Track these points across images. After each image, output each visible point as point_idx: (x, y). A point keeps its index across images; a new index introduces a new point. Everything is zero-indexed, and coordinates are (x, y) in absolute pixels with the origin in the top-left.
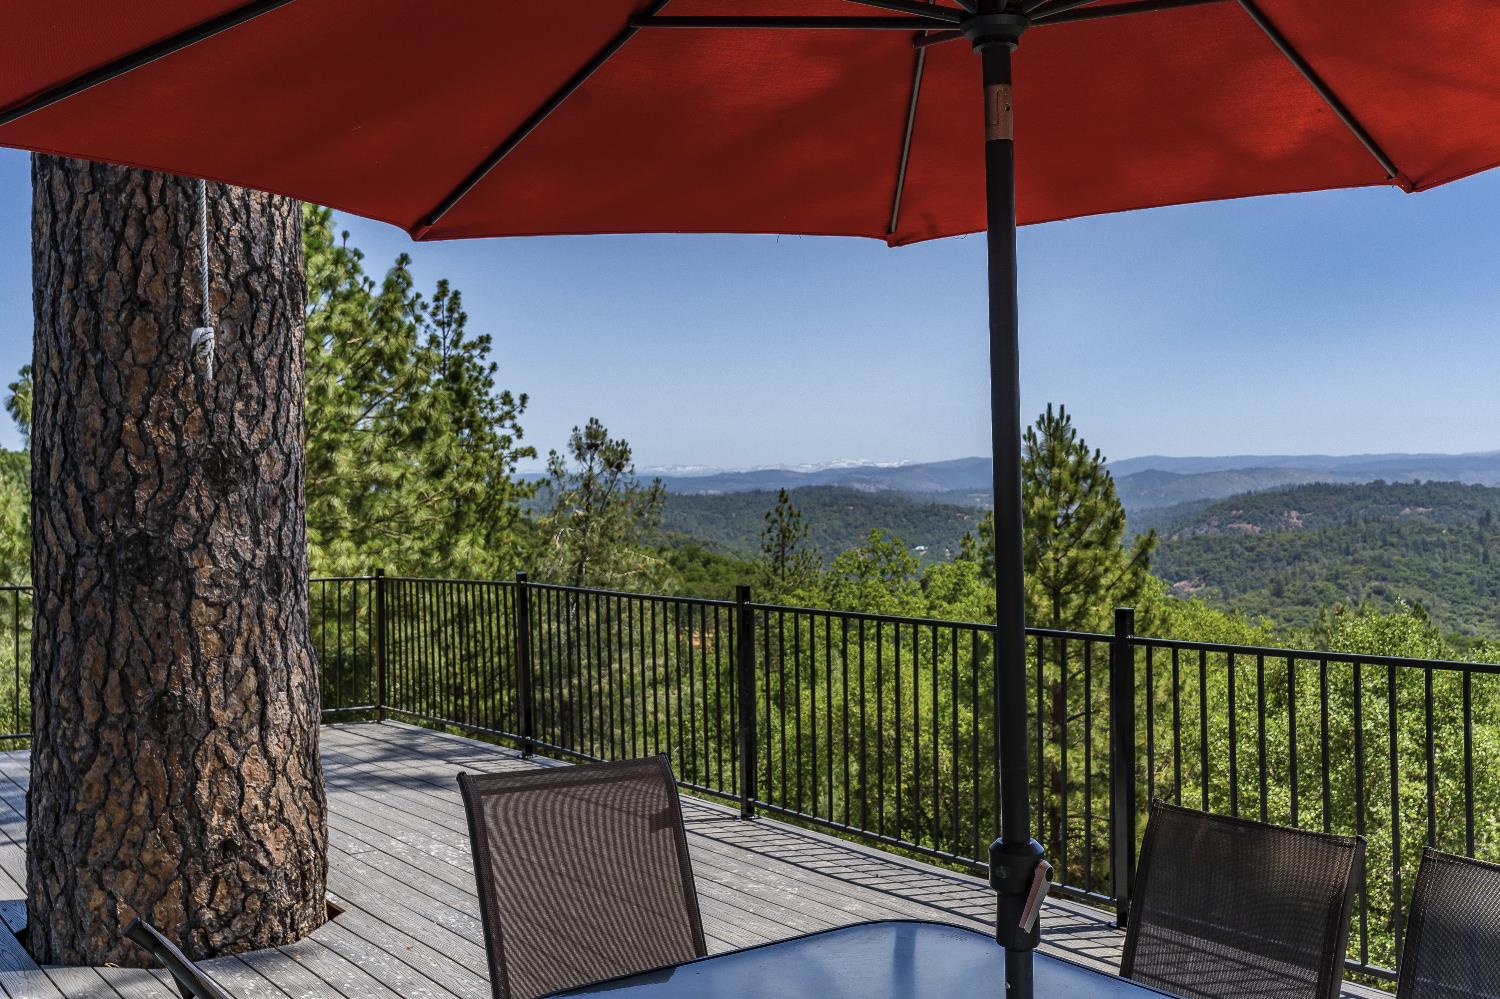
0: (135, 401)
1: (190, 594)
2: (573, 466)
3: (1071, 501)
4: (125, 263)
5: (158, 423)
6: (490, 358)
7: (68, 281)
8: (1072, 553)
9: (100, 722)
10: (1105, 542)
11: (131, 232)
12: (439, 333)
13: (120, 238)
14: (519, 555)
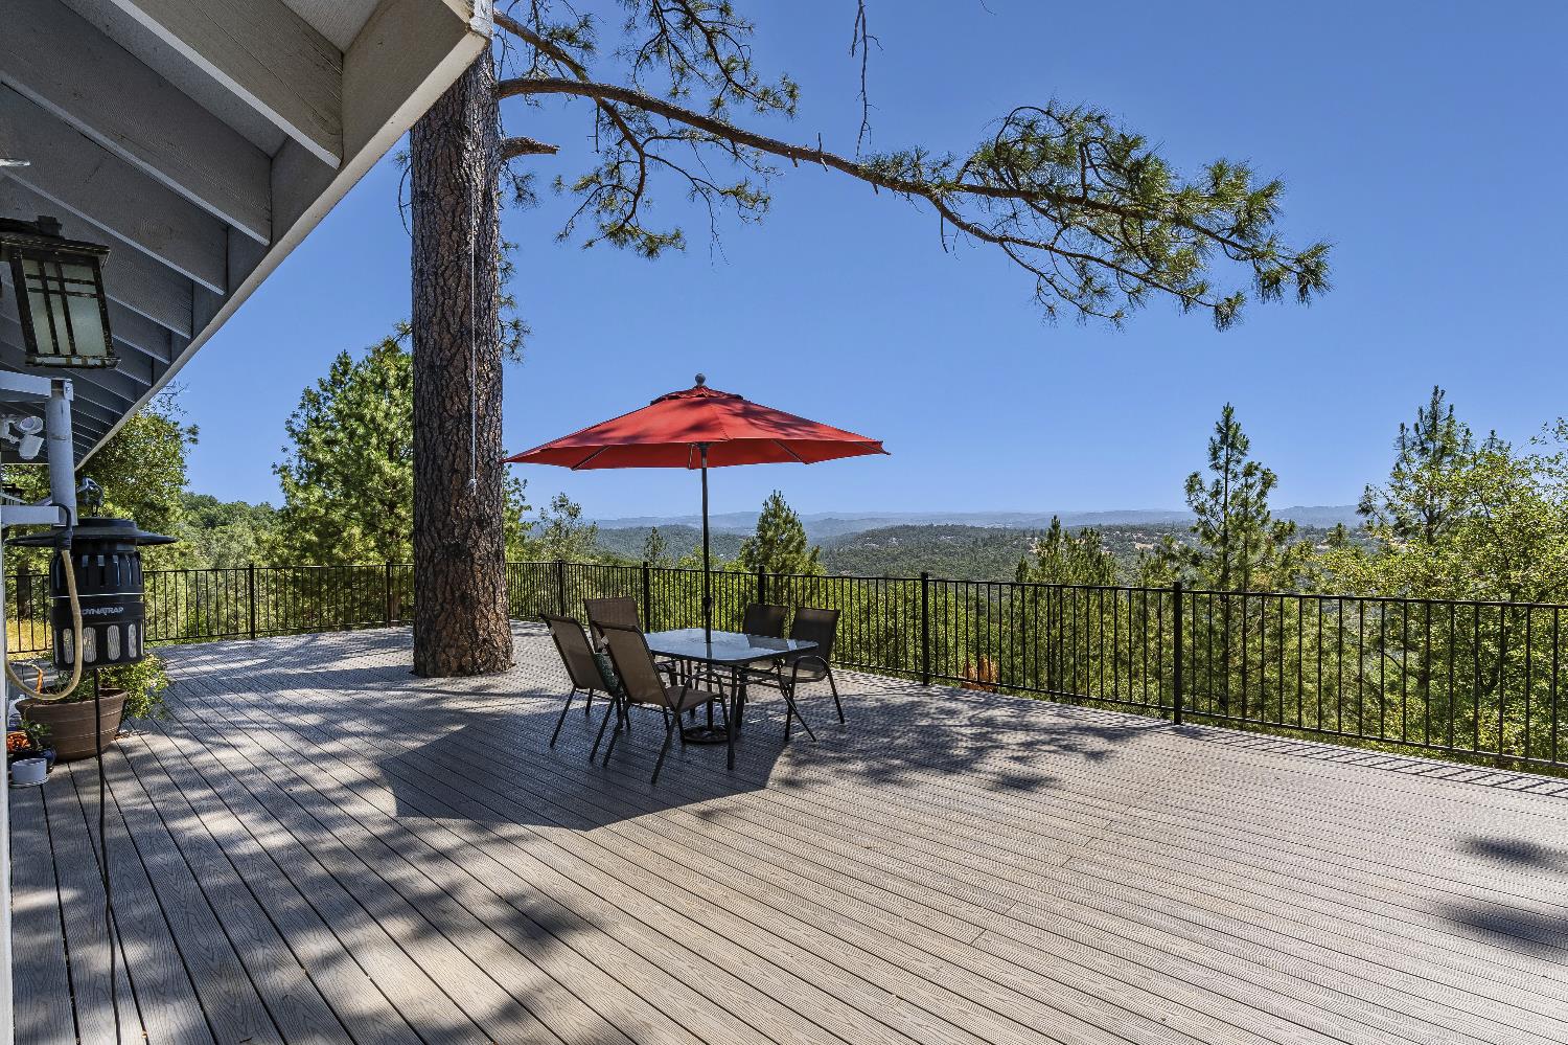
0: (454, 502)
1: (473, 562)
2: (552, 515)
3: (784, 532)
4: (451, 458)
5: (461, 508)
7: (430, 463)
8: (784, 555)
9: (444, 601)
10: (798, 551)
11: (452, 448)
13: (449, 450)
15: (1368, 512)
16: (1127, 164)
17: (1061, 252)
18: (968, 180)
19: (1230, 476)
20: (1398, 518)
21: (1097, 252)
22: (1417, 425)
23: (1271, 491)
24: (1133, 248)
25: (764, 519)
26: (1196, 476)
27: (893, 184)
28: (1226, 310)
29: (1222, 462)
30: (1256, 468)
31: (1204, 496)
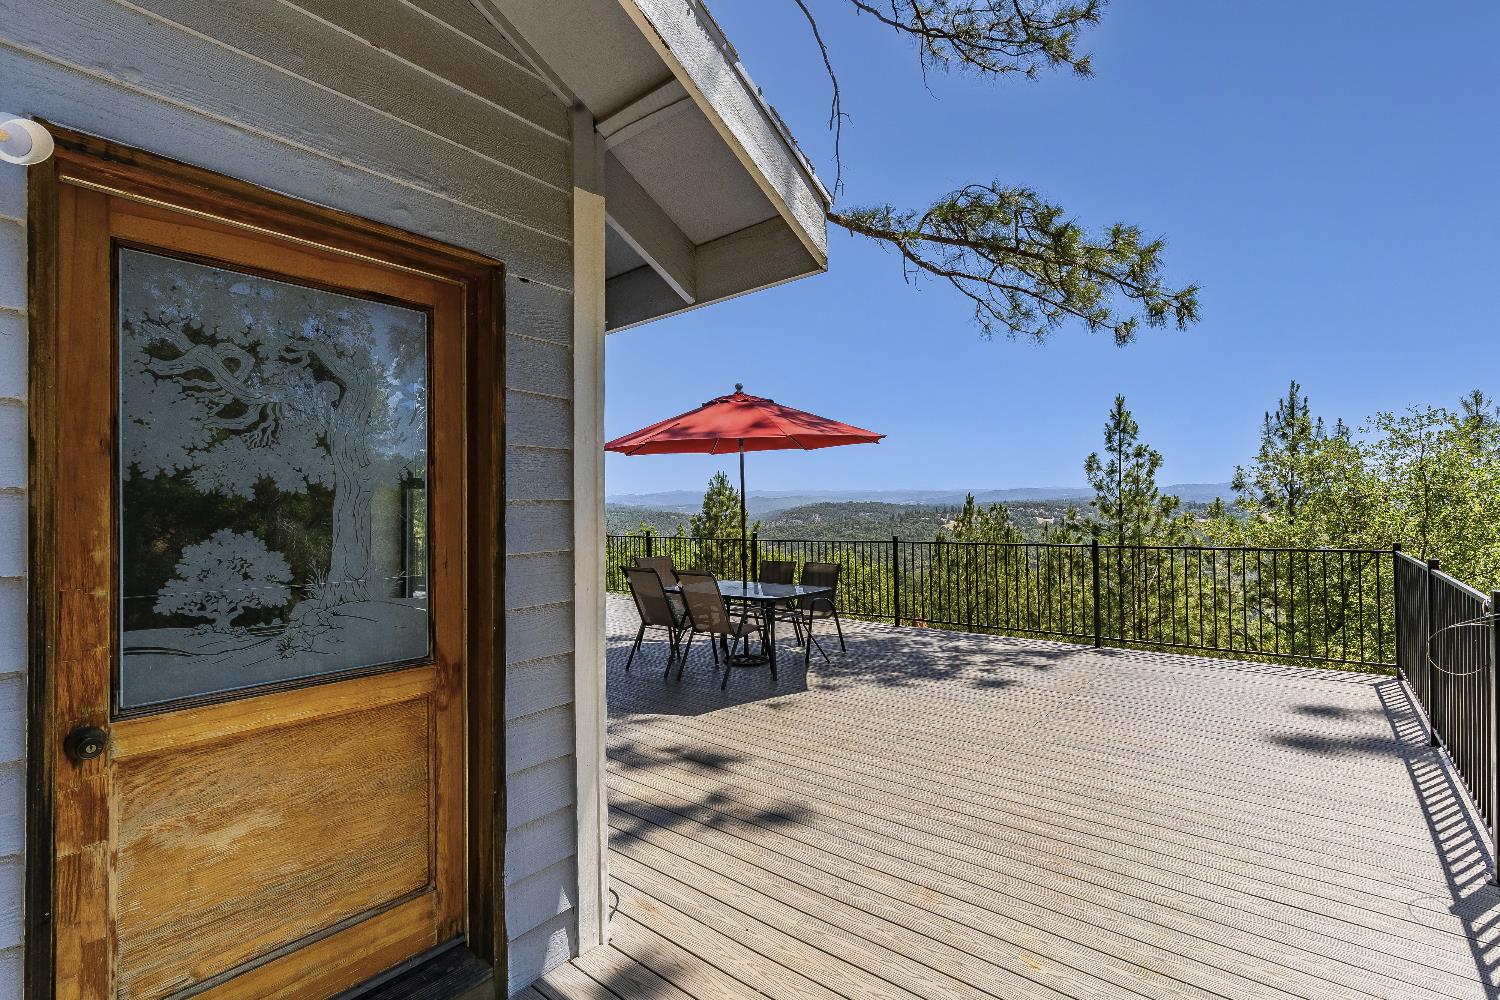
3: (728, 509)
8: (728, 530)
15: (1241, 488)
16: (1052, 229)
17: (995, 284)
18: (927, 230)
19: (1123, 457)
20: (1266, 492)
21: (1023, 284)
22: (1278, 413)
23: (1157, 470)
24: (1051, 283)
25: (709, 497)
26: (1093, 456)
27: (869, 231)
28: (1123, 332)
29: (1115, 444)
30: (1145, 450)
31: (1101, 474)
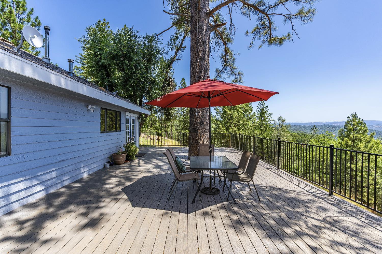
1: (198, 133)
2: (277, 122)
6: (268, 109)
9: (192, 142)
10: (363, 134)
12: (261, 106)
14: (270, 133)
